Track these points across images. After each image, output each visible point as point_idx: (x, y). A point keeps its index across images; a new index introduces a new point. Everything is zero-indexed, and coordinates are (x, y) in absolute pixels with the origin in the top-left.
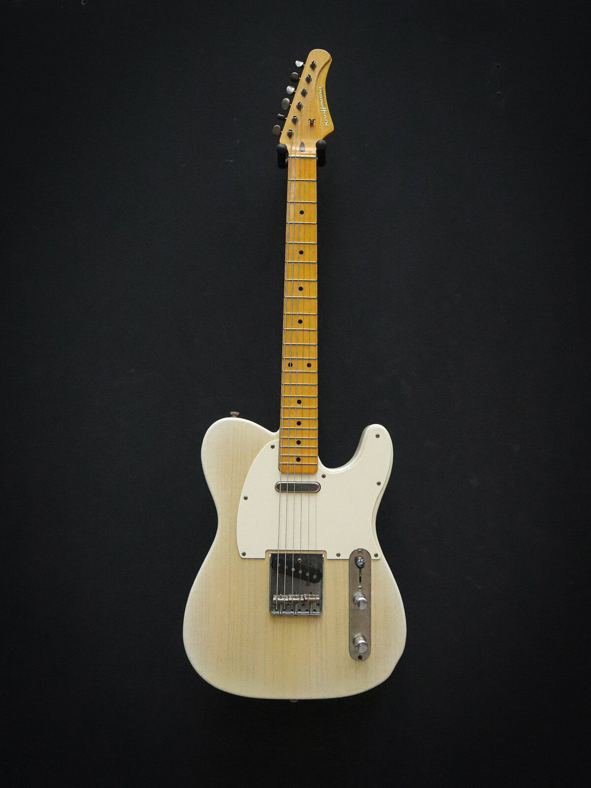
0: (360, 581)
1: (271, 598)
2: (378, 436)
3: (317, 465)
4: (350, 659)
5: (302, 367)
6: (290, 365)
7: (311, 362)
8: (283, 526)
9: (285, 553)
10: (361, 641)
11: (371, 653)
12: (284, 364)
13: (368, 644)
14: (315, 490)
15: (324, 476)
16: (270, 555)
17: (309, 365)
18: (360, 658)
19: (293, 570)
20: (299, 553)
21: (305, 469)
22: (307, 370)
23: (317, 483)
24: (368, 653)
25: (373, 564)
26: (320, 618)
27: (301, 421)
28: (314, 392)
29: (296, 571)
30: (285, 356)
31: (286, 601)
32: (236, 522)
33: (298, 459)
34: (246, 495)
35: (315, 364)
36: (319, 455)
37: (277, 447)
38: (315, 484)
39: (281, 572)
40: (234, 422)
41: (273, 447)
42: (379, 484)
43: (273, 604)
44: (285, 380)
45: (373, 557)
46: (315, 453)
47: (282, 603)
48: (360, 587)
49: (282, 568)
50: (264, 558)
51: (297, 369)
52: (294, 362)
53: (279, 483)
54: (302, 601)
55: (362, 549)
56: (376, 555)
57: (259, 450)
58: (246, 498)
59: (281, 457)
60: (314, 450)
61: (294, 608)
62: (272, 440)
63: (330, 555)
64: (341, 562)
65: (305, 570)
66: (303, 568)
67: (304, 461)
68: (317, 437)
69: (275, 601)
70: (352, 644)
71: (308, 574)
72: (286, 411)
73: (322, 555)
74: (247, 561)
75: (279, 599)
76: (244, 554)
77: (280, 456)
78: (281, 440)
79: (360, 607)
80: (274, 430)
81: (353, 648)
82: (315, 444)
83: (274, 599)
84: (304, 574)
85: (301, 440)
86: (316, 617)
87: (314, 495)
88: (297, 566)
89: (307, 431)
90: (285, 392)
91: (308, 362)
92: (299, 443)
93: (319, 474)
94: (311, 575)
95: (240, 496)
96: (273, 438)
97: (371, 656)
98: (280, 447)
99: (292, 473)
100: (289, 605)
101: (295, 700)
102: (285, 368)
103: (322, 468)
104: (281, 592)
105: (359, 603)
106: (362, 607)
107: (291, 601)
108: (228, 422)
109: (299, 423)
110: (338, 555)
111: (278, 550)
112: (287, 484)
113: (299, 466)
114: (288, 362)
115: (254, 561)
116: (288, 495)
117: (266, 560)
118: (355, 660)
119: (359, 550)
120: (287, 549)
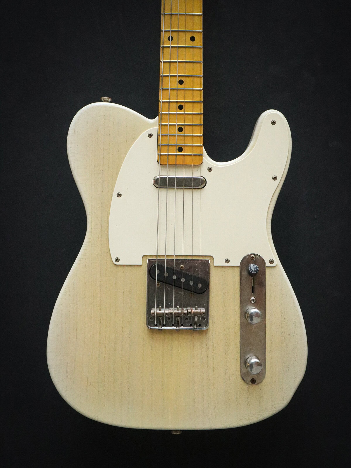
0: (253, 292)
1: (149, 311)
2: (273, 123)
3: (201, 156)
4: (242, 382)
5: (183, 41)
6: (171, 39)
7: (195, 35)
8: (162, 227)
9: (165, 258)
10: (254, 360)
11: (266, 375)
12: (164, 38)
13: (262, 364)
14: (199, 185)
15: (210, 170)
16: (148, 260)
17: (193, 39)
18: (253, 381)
19: (174, 277)
20: (182, 259)
21: (189, 161)
22: (190, 44)
23: (202, 178)
24: (262, 375)
25: (267, 271)
26: (206, 333)
27: (183, 104)
28: (199, 71)
29: (178, 279)
30: (165, 28)
31: (167, 314)
32: (108, 223)
33: (180, 149)
34: (120, 192)
35: (199, 38)
36: (204, 145)
37: (155, 136)
38: (200, 179)
39: (161, 281)
40: (105, 107)
41: (150, 136)
42: (275, 178)
43: (152, 318)
44: (165, 57)
45: (268, 264)
46: (200, 142)
47: (162, 315)
48: (253, 298)
49: (161, 275)
50: (141, 264)
51: (178, 44)
52: (175, 35)
53: (158, 177)
54: (185, 314)
55: (255, 255)
56: (272, 262)
57: (134, 139)
58: (119, 195)
59: (160, 148)
60: (199, 138)
61: (175, 323)
62: (150, 128)
63: (218, 261)
64: (231, 270)
65: (188, 278)
66: (186, 276)
67: (187, 151)
68: (202, 124)
69: (153, 313)
70: (243, 365)
71: (191, 283)
72: (166, 93)
73: (208, 260)
74: (120, 268)
75: (158, 311)
76: (117, 260)
77: (158, 146)
78: (161, 126)
79: (253, 321)
80: (152, 117)
81: (245, 370)
82: (200, 132)
83: (153, 311)
84: (187, 282)
85: (183, 127)
86: (201, 332)
87: (199, 190)
88: (179, 274)
89: (191, 116)
90: (165, 71)
91: (191, 35)
92: (180, 130)
93: (205, 167)
94: (196, 284)
95: (112, 192)
96: (151, 125)
97: (266, 379)
98: (158, 135)
99: (172, 166)
100: (170, 320)
101: (176, 431)
102: (165, 43)
103: (208, 161)
104: (160, 304)
105: (251, 316)
106: (256, 320)
107: (171, 313)
108: (98, 106)
109: (181, 107)
110: (227, 261)
111: (156, 255)
112: (167, 178)
113: (181, 157)
114: (168, 35)
115: (129, 268)
116: (168, 192)
117: (142, 266)
118: (248, 384)
119: (252, 256)
120: (167, 254)
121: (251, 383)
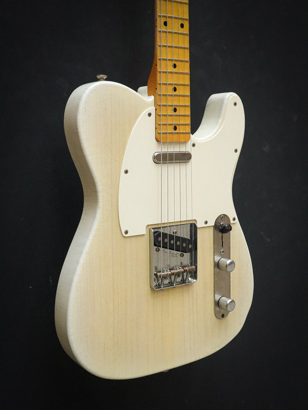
0: (222, 245)
2: (235, 104)
3: (190, 133)
4: (215, 318)
5: (174, 26)
7: (183, 22)
12: (162, 22)
15: (194, 145)
17: (182, 26)
18: (223, 316)
20: (174, 225)
21: (180, 138)
22: (181, 31)
23: (188, 153)
27: (176, 87)
28: (186, 56)
32: (117, 199)
33: (175, 128)
34: (126, 169)
35: (187, 25)
37: (153, 115)
40: (111, 86)
41: (149, 115)
42: (235, 150)
44: (160, 41)
45: (232, 222)
46: (189, 121)
51: (172, 29)
52: (169, 21)
53: (157, 153)
55: (224, 215)
56: (234, 220)
57: (136, 118)
58: (126, 172)
59: (158, 126)
60: (187, 118)
62: (149, 108)
64: (208, 229)
67: (179, 130)
68: (189, 105)
70: (216, 305)
74: (128, 239)
76: (126, 232)
77: (157, 124)
81: (217, 309)
82: (188, 112)
85: (177, 107)
89: (182, 98)
90: (160, 54)
91: (181, 22)
92: (175, 110)
95: (120, 170)
96: (149, 105)
98: (156, 115)
102: (160, 27)
103: (192, 137)
108: (105, 85)
109: (175, 89)
110: (206, 222)
111: (161, 224)
112: (161, 154)
113: (176, 135)
114: (163, 20)
115: (135, 238)
116: (162, 166)
117: (145, 235)
118: (219, 319)
119: (222, 216)
120: (169, 222)
121: (222, 318)
